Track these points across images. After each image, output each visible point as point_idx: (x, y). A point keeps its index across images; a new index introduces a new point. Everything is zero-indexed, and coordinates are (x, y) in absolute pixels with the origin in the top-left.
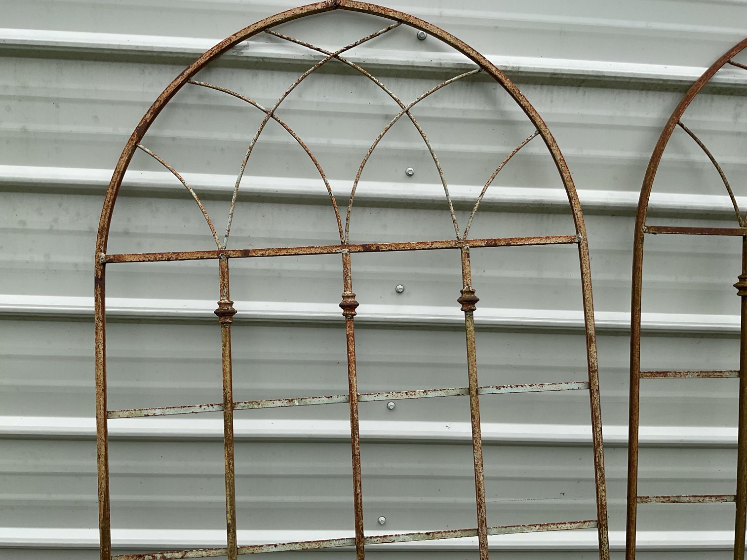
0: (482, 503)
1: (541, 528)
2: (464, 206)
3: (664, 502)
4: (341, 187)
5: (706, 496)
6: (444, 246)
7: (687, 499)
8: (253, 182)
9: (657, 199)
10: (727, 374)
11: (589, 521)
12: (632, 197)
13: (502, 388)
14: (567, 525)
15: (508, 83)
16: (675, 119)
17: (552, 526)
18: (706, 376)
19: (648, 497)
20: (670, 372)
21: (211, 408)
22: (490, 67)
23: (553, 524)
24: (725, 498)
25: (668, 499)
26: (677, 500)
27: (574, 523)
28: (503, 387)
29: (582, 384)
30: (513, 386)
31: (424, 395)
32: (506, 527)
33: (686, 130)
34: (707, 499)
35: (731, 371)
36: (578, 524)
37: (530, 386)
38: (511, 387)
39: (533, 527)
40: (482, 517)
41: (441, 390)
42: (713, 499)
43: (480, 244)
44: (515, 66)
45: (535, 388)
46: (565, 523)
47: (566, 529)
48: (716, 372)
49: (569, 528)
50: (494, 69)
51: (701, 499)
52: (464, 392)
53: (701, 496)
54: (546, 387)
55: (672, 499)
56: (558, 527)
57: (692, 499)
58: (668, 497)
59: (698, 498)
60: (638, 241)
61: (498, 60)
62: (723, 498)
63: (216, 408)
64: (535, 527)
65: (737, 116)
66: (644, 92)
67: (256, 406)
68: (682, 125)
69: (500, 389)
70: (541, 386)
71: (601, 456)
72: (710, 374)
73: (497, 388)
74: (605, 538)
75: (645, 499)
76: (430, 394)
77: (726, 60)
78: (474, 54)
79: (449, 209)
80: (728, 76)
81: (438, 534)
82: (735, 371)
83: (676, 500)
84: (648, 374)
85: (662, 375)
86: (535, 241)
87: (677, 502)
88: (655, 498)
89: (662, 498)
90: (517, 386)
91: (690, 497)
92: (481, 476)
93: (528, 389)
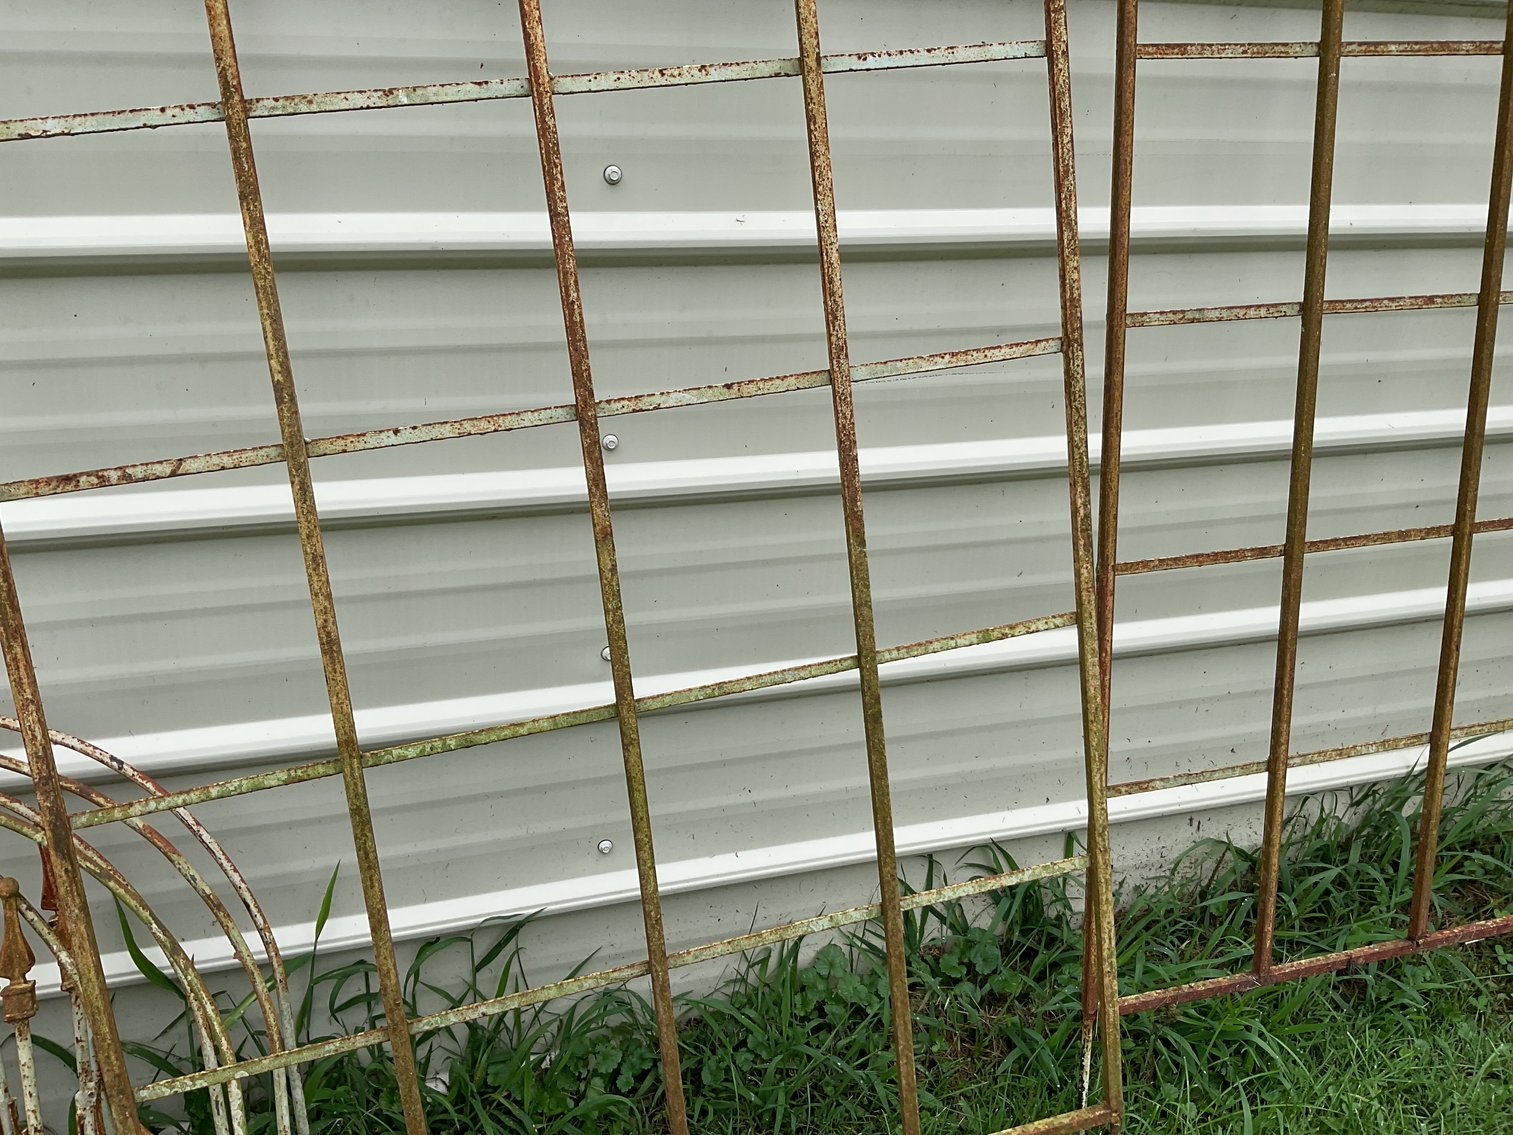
0: (837, 311)
1: (954, 359)
3: (1175, 323)
5: (1250, 307)
7: (1217, 314)
10: (1298, 49)
11: (1047, 340)
13: (870, 57)
14: (1003, 351)
17: (975, 353)
18: (1258, 53)
19: (1146, 314)
20: (1192, 45)
21: (189, 115)
23: (978, 350)
24: (1284, 308)
25: (1181, 316)
27: (1017, 345)
28: (873, 54)
29: (1032, 44)
30: (892, 51)
31: (699, 76)
32: (886, 363)
34: (1252, 313)
35: (1305, 43)
36: (1024, 347)
37: (929, 51)
38: (890, 55)
39: (938, 359)
40: (838, 339)
41: (738, 64)
42: (1263, 312)
45: (939, 57)
46: (1000, 347)
47: (1002, 358)
48: (1277, 45)
49: (1008, 357)
51: (1241, 313)
52: (788, 68)
53: (1240, 307)
54: (961, 54)
55: (1189, 316)
56: (986, 356)
57: (1225, 314)
58: (1183, 312)
59: (1235, 311)
62: (1280, 308)
63: (204, 113)
64: (943, 357)
67: (304, 108)
69: (865, 59)
70: (950, 51)
71: (1070, 196)
72: (1266, 48)
73: (859, 58)
74: (1078, 366)
75: (1141, 320)
76: (715, 75)
81: (750, 386)
82: (1311, 43)
83: (1197, 316)
84: (1150, 49)
85: (1176, 50)
87: (1199, 321)
88: (1158, 316)
89: (1171, 315)
90: (901, 53)
91: (1222, 308)
92: (834, 251)
93: (924, 58)
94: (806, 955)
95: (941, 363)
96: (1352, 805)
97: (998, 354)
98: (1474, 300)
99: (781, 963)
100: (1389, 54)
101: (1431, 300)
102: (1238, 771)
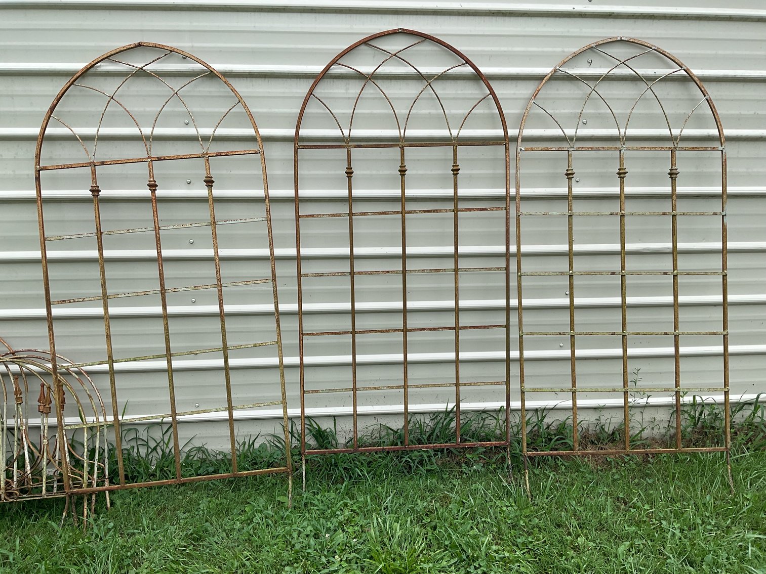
0: (218, 272)
2: (205, 139)
4: (147, 131)
6: (196, 156)
8: (105, 131)
9: (303, 132)
10: (343, 214)
11: (269, 280)
12: (291, 132)
15: (222, 78)
16: (311, 93)
20: (315, 215)
21: (92, 235)
22: (214, 71)
23: (253, 281)
25: (317, 275)
26: (322, 275)
27: (262, 280)
28: (228, 221)
29: (264, 218)
31: (190, 226)
32: (230, 283)
33: (316, 98)
34: (337, 274)
38: (231, 221)
40: (219, 278)
41: (198, 224)
42: (340, 274)
43: (213, 155)
44: (230, 69)
46: (258, 280)
48: (337, 213)
49: (260, 283)
50: (216, 72)
52: (209, 224)
53: (333, 273)
54: (247, 221)
55: (320, 275)
56: (255, 282)
57: (329, 274)
60: (296, 152)
61: (218, 67)
62: (344, 273)
63: (94, 234)
65: (347, 89)
66: (298, 79)
67: (112, 233)
68: (314, 95)
69: (226, 222)
72: (334, 214)
74: (275, 285)
75: (306, 275)
76: (193, 225)
77: (334, 62)
78: (206, 65)
79: (199, 140)
80: (336, 70)
82: (346, 213)
84: (304, 216)
85: (311, 216)
86: (239, 153)
88: (310, 274)
89: (315, 274)
90: (234, 220)
93: (240, 221)
94: (257, 446)
95: (244, 283)
96: (431, 420)
97: (258, 282)
98: (401, 272)
99: (250, 446)
100: (369, 215)
101: (388, 272)
102: (344, 390)
